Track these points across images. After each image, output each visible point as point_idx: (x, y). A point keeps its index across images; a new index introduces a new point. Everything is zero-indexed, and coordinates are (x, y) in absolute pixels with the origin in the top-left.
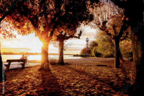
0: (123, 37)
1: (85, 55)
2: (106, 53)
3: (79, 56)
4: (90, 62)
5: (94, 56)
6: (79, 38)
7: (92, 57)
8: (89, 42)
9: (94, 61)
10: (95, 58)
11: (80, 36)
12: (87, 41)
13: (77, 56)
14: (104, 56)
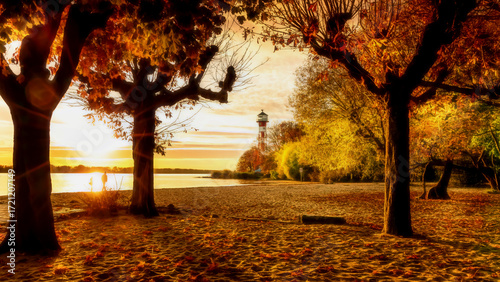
0: (426, 84)
1: (253, 172)
2: (333, 165)
3: (235, 178)
4: (269, 202)
5: (285, 178)
6: (222, 97)
7: (278, 179)
8: (269, 125)
9: (287, 196)
10: (290, 182)
11: (230, 90)
12: (263, 123)
13: (226, 175)
14: (321, 178)
